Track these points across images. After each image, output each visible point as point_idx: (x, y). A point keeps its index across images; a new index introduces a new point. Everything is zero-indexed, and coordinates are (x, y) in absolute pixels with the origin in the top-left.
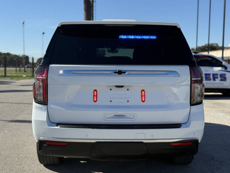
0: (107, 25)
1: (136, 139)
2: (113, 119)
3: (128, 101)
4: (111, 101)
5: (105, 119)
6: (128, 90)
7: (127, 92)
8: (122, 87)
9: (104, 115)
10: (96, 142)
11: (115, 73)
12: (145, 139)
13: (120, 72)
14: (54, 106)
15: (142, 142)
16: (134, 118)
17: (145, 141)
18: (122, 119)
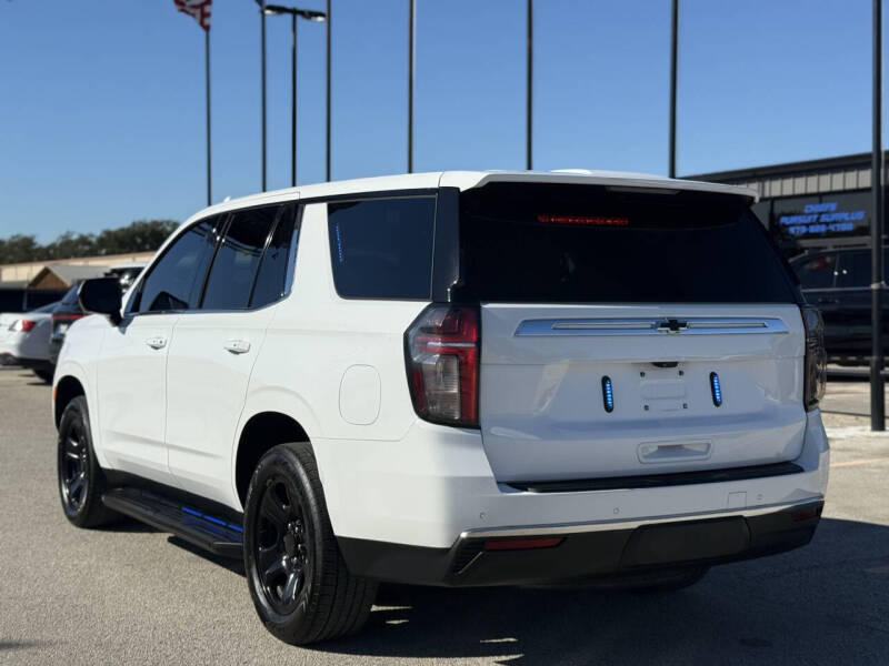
0: (612, 189)
1: (727, 511)
2: (659, 457)
3: (685, 406)
4: (646, 408)
5: (644, 461)
6: (681, 373)
7: (681, 380)
8: (674, 364)
9: (643, 448)
10: (641, 527)
11: (663, 326)
12: (746, 509)
13: (674, 325)
14: (502, 429)
15: (741, 517)
16: (706, 453)
17: (747, 514)
18: (677, 456)
